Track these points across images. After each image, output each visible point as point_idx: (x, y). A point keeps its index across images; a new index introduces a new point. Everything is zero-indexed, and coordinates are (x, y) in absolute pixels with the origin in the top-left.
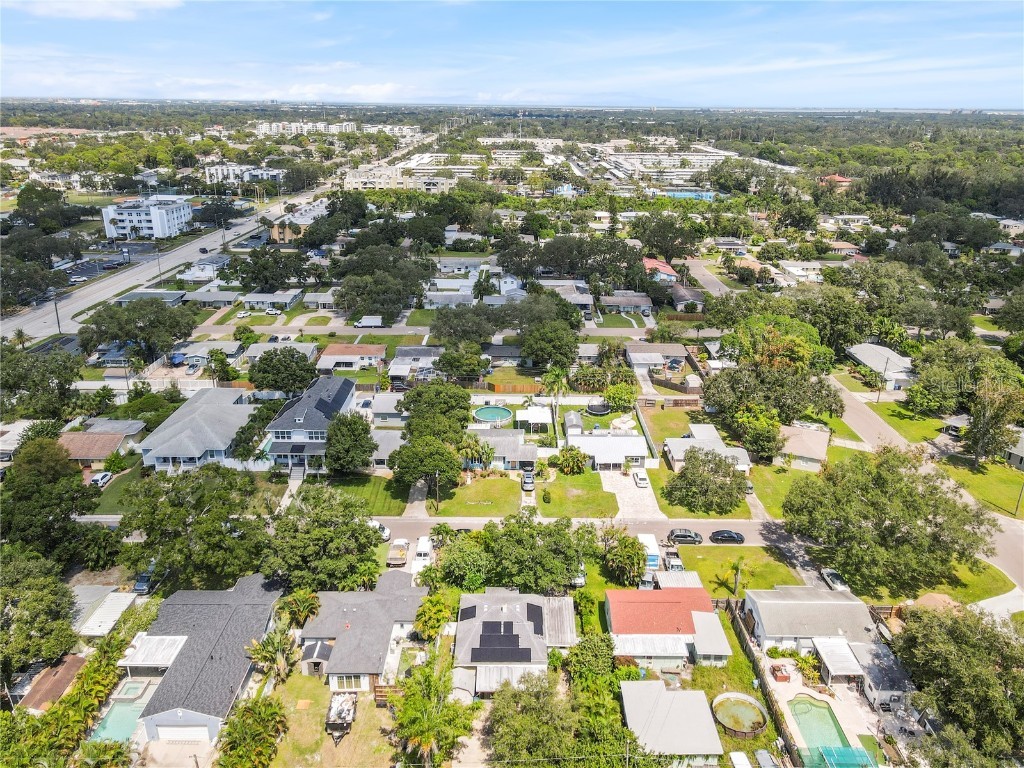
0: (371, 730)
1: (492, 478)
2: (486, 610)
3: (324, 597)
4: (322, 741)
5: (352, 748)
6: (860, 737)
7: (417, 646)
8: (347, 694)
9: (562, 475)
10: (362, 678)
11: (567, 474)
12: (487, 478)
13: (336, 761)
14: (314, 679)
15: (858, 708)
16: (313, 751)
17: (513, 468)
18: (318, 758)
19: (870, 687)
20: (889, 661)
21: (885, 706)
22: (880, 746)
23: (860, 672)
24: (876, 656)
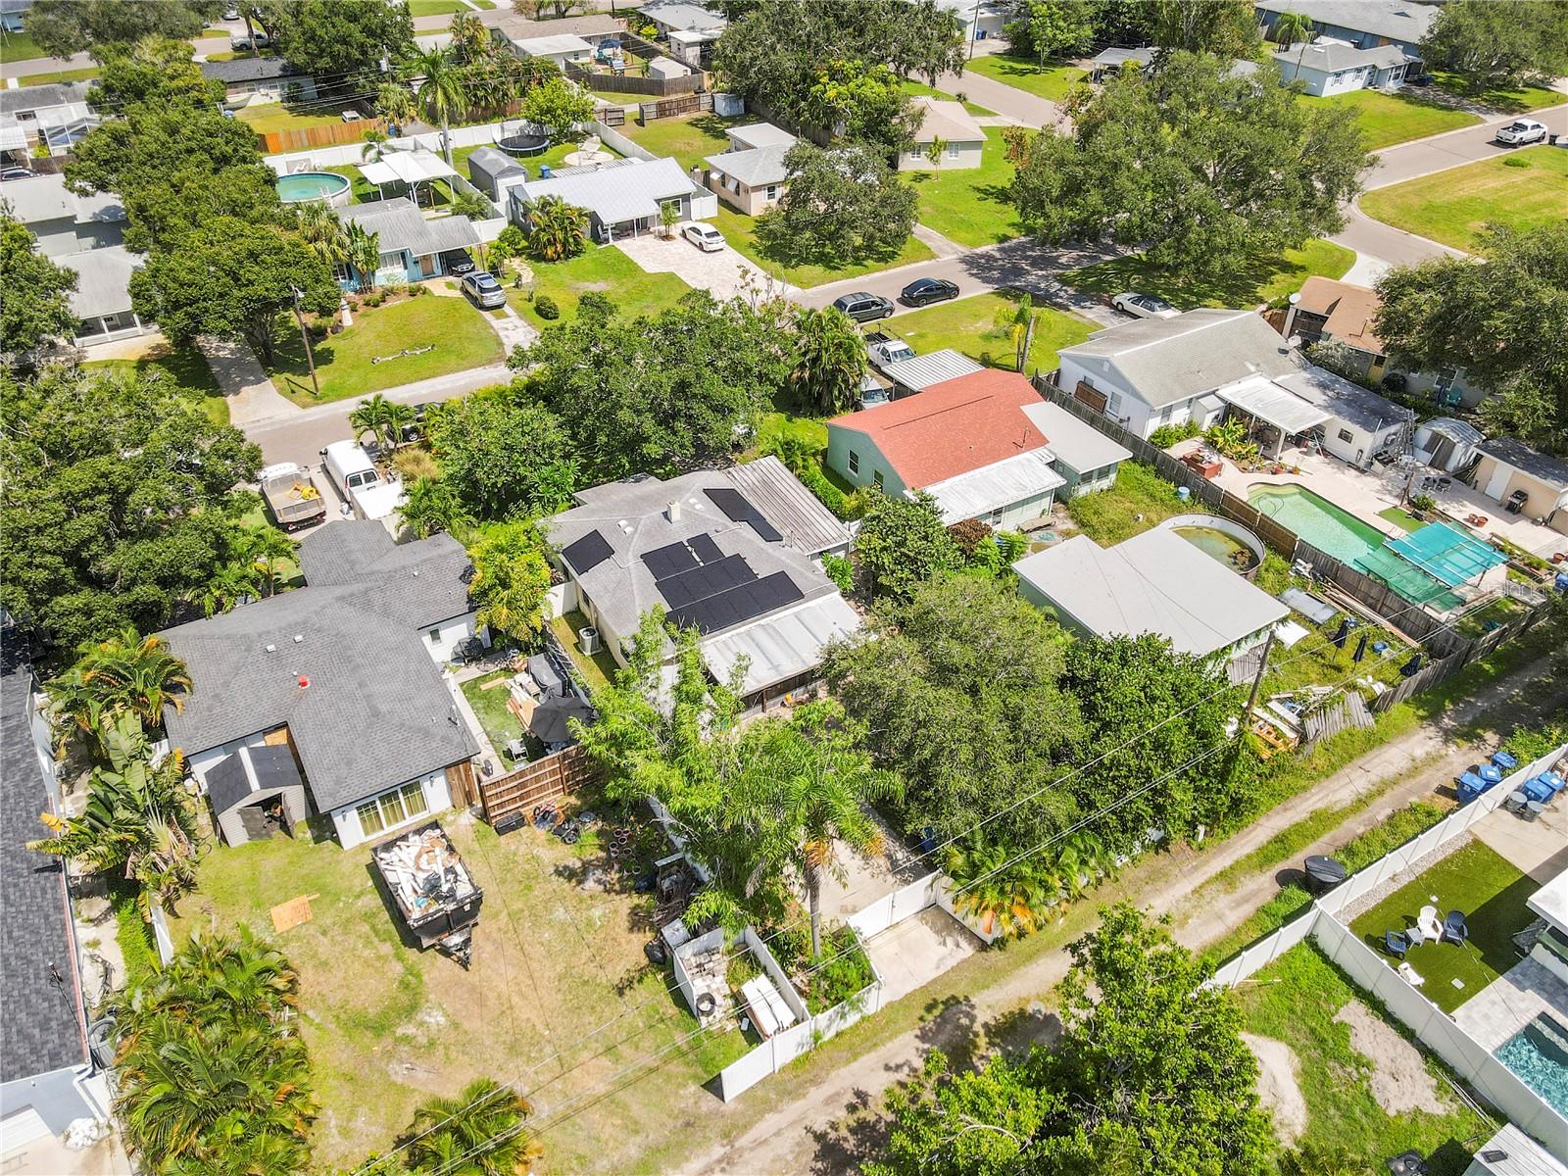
0: (529, 888)
1: (392, 303)
2: (629, 530)
3: (180, 642)
4: (418, 976)
5: (510, 950)
6: (1381, 514)
7: (492, 668)
8: (413, 839)
9: (543, 265)
10: (426, 785)
11: (553, 260)
12: (383, 306)
13: (492, 1001)
14: (272, 844)
15: (1339, 475)
16: (412, 1009)
17: (429, 275)
18: (436, 1019)
19: (1345, 436)
20: (1344, 388)
21: (1384, 457)
22: (1418, 517)
23: (1324, 417)
24: (1323, 386)
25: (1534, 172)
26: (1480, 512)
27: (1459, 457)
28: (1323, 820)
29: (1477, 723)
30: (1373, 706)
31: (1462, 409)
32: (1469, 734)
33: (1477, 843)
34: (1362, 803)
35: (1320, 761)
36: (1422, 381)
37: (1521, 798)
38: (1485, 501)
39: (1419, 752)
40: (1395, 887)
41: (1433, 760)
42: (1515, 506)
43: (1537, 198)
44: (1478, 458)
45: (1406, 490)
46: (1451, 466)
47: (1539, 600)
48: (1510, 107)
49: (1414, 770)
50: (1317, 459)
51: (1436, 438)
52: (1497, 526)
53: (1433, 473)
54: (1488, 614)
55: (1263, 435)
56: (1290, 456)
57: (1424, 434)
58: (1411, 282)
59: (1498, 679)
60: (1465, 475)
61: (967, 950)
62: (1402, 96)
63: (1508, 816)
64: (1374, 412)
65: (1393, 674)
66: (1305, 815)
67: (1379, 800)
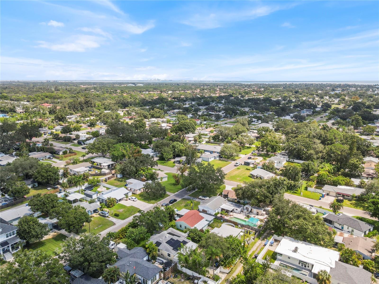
2: (162, 240)
6: (244, 218)
8: (160, 281)
9: (109, 208)
10: (157, 276)
11: (111, 207)
15: (238, 215)
17: (91, 214)
19: (236, 210)
20: (234, 203)
21: (242, 211)
22: (248, 218)
23: (234, 208)
24: (232, 204)
25: (241, 170)
26: (255, 216)
27: (250, 210)
28: (254, 252)
29: (264, 239)
30: (254, 239)
31: (247, 204)
32: (263, 240)
33: (269, 250)
34: (257, 249)
35: (251, 246)
36: (242, 201)
37: (271, 244)
38: (254, 214)
39: (260, 243)
40: (263, 256)
41: (261, 243)
42: (258, 214)
43: (243, 173)
44: (252, 209)
45: (246, 215)
46: (249, 211)
47: (264, 224)
48: (234, 160)
49: (260, 245)
50: (234, 213)
51: (246, 208)
52: (257, 217)
53: (248, 212)
54: (260, 227)
55: (227, 211)
56: (231, 214)
57: (245, 207)
58: (238, 189)
59: (264, 233)
60: (251, 211)
61: (226, 274)
62: (220, 160)
63: (270, 246)
64: (239, 206)
65: (254, 235)
66: (252, 252)
67: (258, 249)
